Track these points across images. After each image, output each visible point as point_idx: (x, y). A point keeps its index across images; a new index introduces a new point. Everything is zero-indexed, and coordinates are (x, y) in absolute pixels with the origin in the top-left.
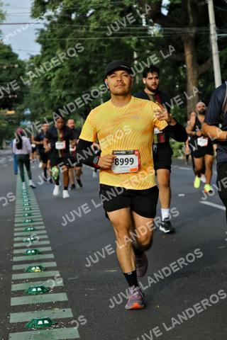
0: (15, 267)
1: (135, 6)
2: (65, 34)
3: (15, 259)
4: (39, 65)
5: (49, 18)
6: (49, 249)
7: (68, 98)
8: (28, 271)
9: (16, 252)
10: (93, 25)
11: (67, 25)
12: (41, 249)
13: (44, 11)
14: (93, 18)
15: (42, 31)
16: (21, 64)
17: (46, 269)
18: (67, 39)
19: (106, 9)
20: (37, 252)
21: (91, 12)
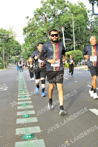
0: (19, 92)
1: (46, 33)
2: (30, 39)
3: (19, 90)
4: (24, 46)
5: (27, 35)
6: (26, 87)
7: (31, 53)
8: (22, 92)
9: (19, 88)
10: (37, 37)
11: (31, 37)
12: (25, 88)
13: (26, 33)
14: (37, 35)
15: (25, 38)
16: (20, 46)
17: (26, 92)
18: (31, 40)
19: (40, 33)
20: (24, 88)
21: (36, 34)
